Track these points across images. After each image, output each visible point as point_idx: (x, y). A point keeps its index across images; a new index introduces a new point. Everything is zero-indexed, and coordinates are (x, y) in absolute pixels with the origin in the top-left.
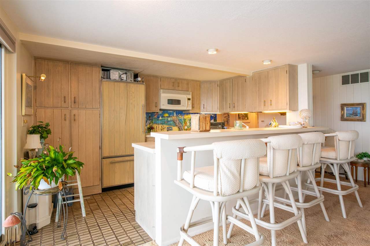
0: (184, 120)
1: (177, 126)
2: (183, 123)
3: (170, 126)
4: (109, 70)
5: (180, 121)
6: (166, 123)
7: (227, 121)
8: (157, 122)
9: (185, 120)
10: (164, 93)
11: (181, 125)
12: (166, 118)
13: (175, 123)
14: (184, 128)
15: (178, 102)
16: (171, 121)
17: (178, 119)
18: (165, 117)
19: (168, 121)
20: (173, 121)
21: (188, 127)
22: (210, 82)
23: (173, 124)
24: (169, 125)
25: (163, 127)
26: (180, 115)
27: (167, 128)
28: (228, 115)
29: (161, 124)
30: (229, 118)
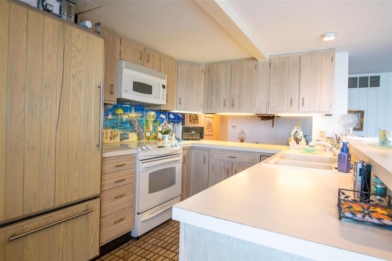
0: (146, 122)
1: (136, 131)
2: (145, 127)
3: (126, 132)
5: (141, 122)
6: (120, 126)
9: (148, 122)
11: (142, 130)
12: (119, 117)
13: (132, 125)
14: (146, 134)
16: (128, 122)
17: (138, 120)
19: (122, 123)
20: (131, 123)
21: (151, 134)
22: (192, 64)
23: (130, 128)
24: (123, 129)
25: (113, 133)
26: (140, 112)
27: (121, 134)
29: (110, 127)
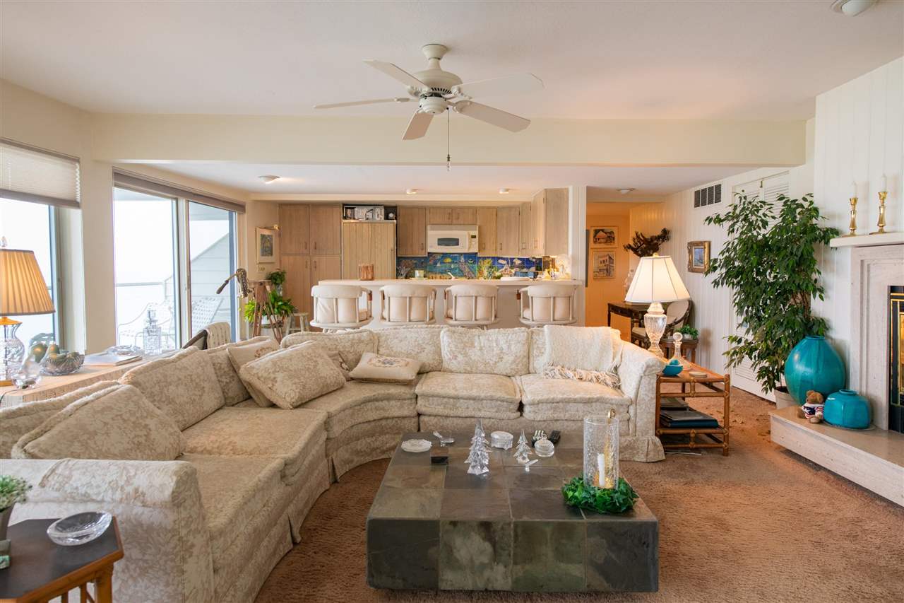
1: (466, 276)
2: (477, 272)
4: (353, 208)
5: (472, 268)
7: (607, 270)
8: (434, 270)
10: (432, 229)
12: (448, 265)
13: (462, 271)
15: (455, 242)
16: (456, 269)
18: (444, 263)
19: (450, 269)
20: (460, 269)
23: (459, 273)
25: (443, 277)
28: (610, 258)
30: (613, 263)
